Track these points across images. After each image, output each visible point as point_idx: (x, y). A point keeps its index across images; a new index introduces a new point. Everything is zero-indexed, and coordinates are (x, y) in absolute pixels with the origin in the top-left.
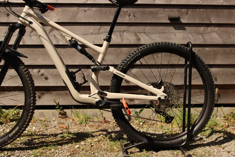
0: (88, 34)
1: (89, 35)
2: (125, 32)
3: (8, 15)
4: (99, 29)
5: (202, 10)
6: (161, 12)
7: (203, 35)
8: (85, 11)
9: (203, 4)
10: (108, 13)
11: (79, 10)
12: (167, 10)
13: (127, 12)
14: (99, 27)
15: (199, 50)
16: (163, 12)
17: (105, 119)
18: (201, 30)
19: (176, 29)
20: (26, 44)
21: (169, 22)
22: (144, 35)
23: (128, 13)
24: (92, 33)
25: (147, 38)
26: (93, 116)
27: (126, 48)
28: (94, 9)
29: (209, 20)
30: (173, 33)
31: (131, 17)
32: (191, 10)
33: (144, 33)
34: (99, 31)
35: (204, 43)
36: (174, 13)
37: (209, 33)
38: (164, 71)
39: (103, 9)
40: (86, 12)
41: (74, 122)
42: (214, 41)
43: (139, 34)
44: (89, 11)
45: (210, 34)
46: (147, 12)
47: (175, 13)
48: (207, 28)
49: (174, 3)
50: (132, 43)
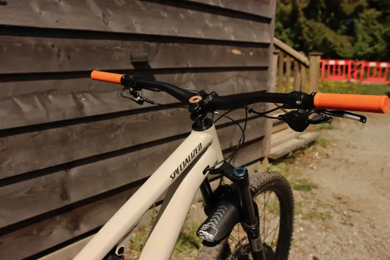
2: (52, 95)
5: (176, 44)
6: (118, 48)
9: (180, 35)
10: (5, 49)
12: (128, 43)
13: (53, 46)
16: (122, 49)
18: (176, 80)
21: (132, 67)
22: (90, 96)
23: (56, 49)
25: (95, 101)
27: (55, 130)
29: (186, 62)
31: (62, 58)
32: (162, 44)
33: (90, 92)
36: (139, 50)
37: (185, 83)
38: (126, 158)
43: (82, 95)
46: (94, 48)
49: (139, 30)
50: (68, 118)
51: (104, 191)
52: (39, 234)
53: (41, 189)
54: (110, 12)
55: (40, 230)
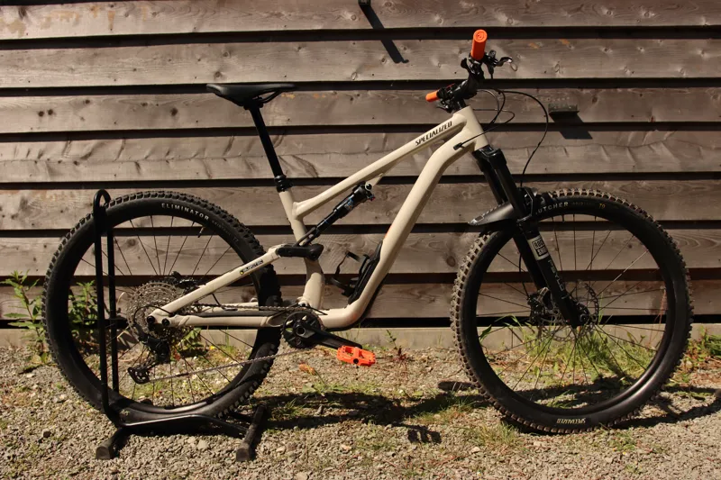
0: (359, 153)
1: (359, 156)
3: (174, 112)
4: (385, 140)
5: (630, 90)
7: (634, 151)
8: (352, 99)
9: (634, 76)
10: (404, 102)
11: (336, 96)
12: (547, 91)
14: (384, 134)
15: (624, 186)
17: (400, 352)
18: (629, 140)
19: (567, 136)
20: (213, 178)
21: (551, 120)
24: (368, 149)
26: (372, 343)
27: (448, 185)
28: (370, 93)
29: (649, 114)
30: (562, 146)
32: (604, 90)
34: (384, 144)
35: (637, 171)
37: (649, 145)
39: (393, 92)
40: (354, 101)
41: (328, 357)
42: (660, 164)
44: (359, 98)
45: (651, 149)
47: (564, 100)
48: (642, 133)
49: (561, 74)
50: (461, 173)
51: (502, 270)
52: (421, 297)
53: (427, 246)
54: (522, 57)
55: (422, 293)
